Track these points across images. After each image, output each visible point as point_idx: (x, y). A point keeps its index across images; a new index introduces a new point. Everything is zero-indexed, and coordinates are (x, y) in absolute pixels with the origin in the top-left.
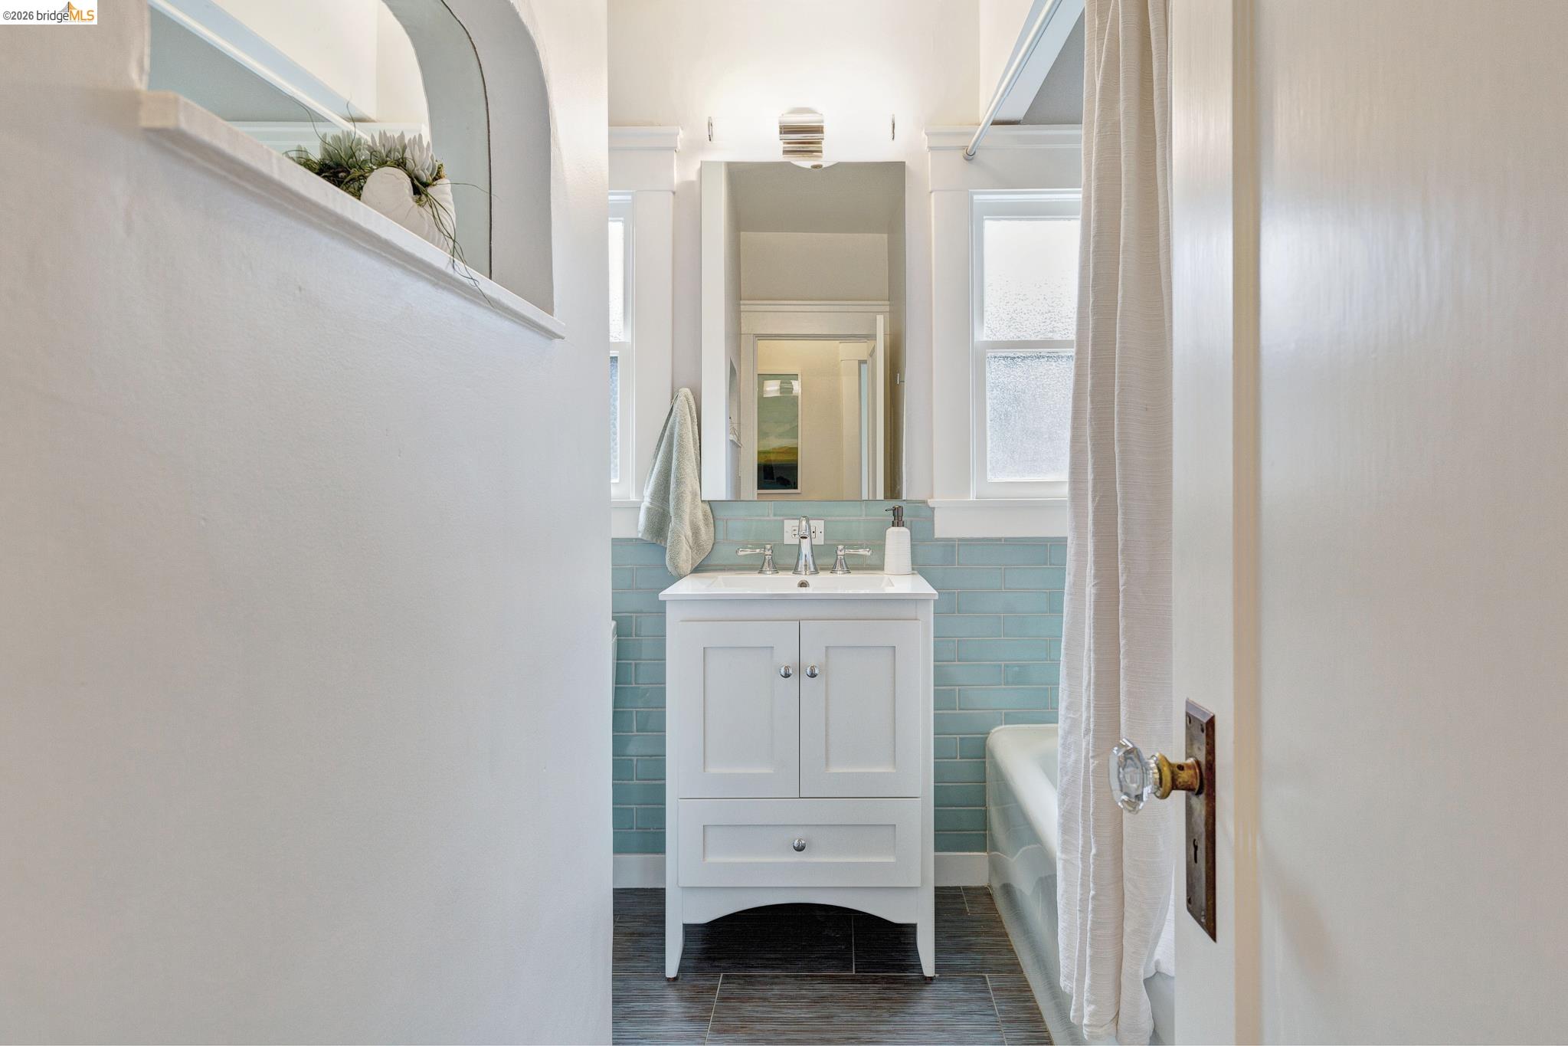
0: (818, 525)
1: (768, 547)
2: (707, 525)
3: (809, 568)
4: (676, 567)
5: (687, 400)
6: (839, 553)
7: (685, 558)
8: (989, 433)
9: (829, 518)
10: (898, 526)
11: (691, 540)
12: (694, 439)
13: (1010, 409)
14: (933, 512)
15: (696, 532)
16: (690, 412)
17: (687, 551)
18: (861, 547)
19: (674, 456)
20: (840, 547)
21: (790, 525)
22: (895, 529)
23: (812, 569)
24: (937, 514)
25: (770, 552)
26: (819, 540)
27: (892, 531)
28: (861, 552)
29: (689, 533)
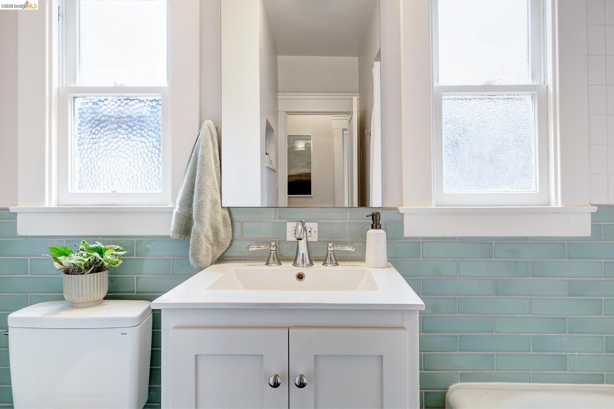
0: (312, 226)
1: (273, 244)
2: (225, 226)
3: (306, 262)
4: (197, 261)
5: (210, 128)
6: (329, 249)
7: (206, 254)
8: (444, 156)
9: (322, 221)
10: (376, 229)
11: (211, 239)
12: (215, 159)
13: (460, 138)
14: (403, 217)
15: (216, 232)
16: (212, 138)
17: (207, 248)
18: (346, 243)
19: (197, 173)
20: (330, 245)
21: (290, 226)
22: (374, 231)
23: (308, 262)
24: (406, 218)
25: (274, 248)
26: (314, 238)
27: (372, 233)
28: (347, 248)
29: (210, 234)
